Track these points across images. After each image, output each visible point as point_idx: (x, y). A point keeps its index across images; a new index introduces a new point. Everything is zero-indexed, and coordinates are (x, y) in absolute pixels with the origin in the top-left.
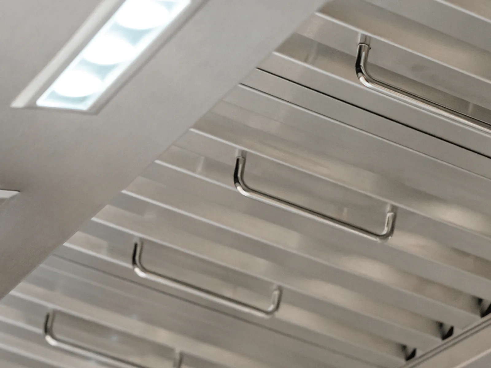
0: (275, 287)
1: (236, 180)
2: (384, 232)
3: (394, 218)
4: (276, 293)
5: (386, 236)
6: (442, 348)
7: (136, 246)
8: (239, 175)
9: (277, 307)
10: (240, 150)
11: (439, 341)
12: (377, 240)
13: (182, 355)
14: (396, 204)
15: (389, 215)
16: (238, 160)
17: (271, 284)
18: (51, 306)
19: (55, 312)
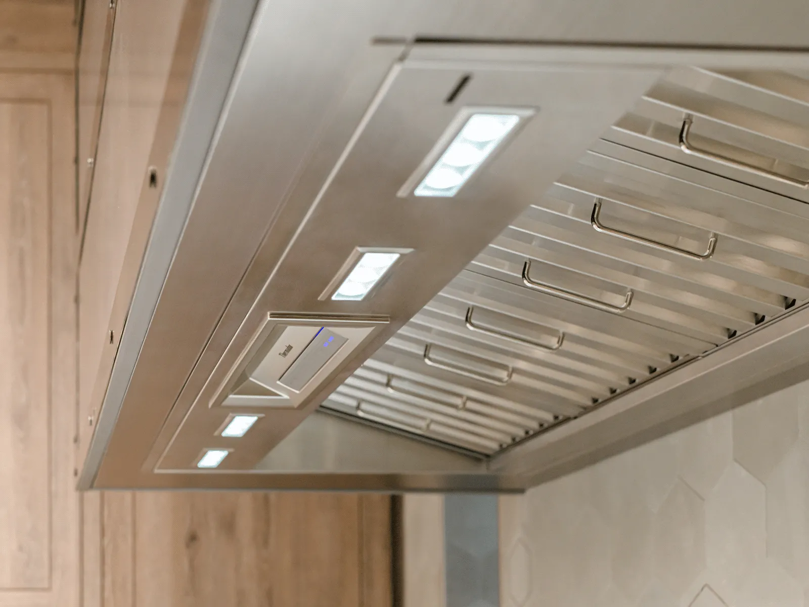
0: (629, 289)
1: (593, 220)
2: (706, 254)
3: (716, 242)
4: (629, 293)
5: (707, 256)
6: (756, 330)
7: (526, 263)
8: (595, 216)
9: (630, 304)
10: (597, 198)
11: (754, 325)
12: (701, 259)
13: (564, 334)
14: (717, 232)
15: (713, 239)
16: (595, 205)
17: (626, 288)
18: (471, 303)
19: (474, 307)
